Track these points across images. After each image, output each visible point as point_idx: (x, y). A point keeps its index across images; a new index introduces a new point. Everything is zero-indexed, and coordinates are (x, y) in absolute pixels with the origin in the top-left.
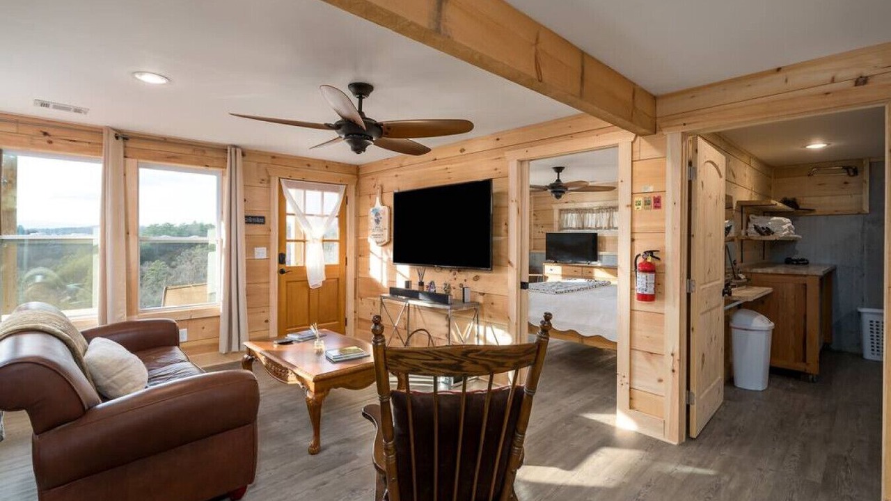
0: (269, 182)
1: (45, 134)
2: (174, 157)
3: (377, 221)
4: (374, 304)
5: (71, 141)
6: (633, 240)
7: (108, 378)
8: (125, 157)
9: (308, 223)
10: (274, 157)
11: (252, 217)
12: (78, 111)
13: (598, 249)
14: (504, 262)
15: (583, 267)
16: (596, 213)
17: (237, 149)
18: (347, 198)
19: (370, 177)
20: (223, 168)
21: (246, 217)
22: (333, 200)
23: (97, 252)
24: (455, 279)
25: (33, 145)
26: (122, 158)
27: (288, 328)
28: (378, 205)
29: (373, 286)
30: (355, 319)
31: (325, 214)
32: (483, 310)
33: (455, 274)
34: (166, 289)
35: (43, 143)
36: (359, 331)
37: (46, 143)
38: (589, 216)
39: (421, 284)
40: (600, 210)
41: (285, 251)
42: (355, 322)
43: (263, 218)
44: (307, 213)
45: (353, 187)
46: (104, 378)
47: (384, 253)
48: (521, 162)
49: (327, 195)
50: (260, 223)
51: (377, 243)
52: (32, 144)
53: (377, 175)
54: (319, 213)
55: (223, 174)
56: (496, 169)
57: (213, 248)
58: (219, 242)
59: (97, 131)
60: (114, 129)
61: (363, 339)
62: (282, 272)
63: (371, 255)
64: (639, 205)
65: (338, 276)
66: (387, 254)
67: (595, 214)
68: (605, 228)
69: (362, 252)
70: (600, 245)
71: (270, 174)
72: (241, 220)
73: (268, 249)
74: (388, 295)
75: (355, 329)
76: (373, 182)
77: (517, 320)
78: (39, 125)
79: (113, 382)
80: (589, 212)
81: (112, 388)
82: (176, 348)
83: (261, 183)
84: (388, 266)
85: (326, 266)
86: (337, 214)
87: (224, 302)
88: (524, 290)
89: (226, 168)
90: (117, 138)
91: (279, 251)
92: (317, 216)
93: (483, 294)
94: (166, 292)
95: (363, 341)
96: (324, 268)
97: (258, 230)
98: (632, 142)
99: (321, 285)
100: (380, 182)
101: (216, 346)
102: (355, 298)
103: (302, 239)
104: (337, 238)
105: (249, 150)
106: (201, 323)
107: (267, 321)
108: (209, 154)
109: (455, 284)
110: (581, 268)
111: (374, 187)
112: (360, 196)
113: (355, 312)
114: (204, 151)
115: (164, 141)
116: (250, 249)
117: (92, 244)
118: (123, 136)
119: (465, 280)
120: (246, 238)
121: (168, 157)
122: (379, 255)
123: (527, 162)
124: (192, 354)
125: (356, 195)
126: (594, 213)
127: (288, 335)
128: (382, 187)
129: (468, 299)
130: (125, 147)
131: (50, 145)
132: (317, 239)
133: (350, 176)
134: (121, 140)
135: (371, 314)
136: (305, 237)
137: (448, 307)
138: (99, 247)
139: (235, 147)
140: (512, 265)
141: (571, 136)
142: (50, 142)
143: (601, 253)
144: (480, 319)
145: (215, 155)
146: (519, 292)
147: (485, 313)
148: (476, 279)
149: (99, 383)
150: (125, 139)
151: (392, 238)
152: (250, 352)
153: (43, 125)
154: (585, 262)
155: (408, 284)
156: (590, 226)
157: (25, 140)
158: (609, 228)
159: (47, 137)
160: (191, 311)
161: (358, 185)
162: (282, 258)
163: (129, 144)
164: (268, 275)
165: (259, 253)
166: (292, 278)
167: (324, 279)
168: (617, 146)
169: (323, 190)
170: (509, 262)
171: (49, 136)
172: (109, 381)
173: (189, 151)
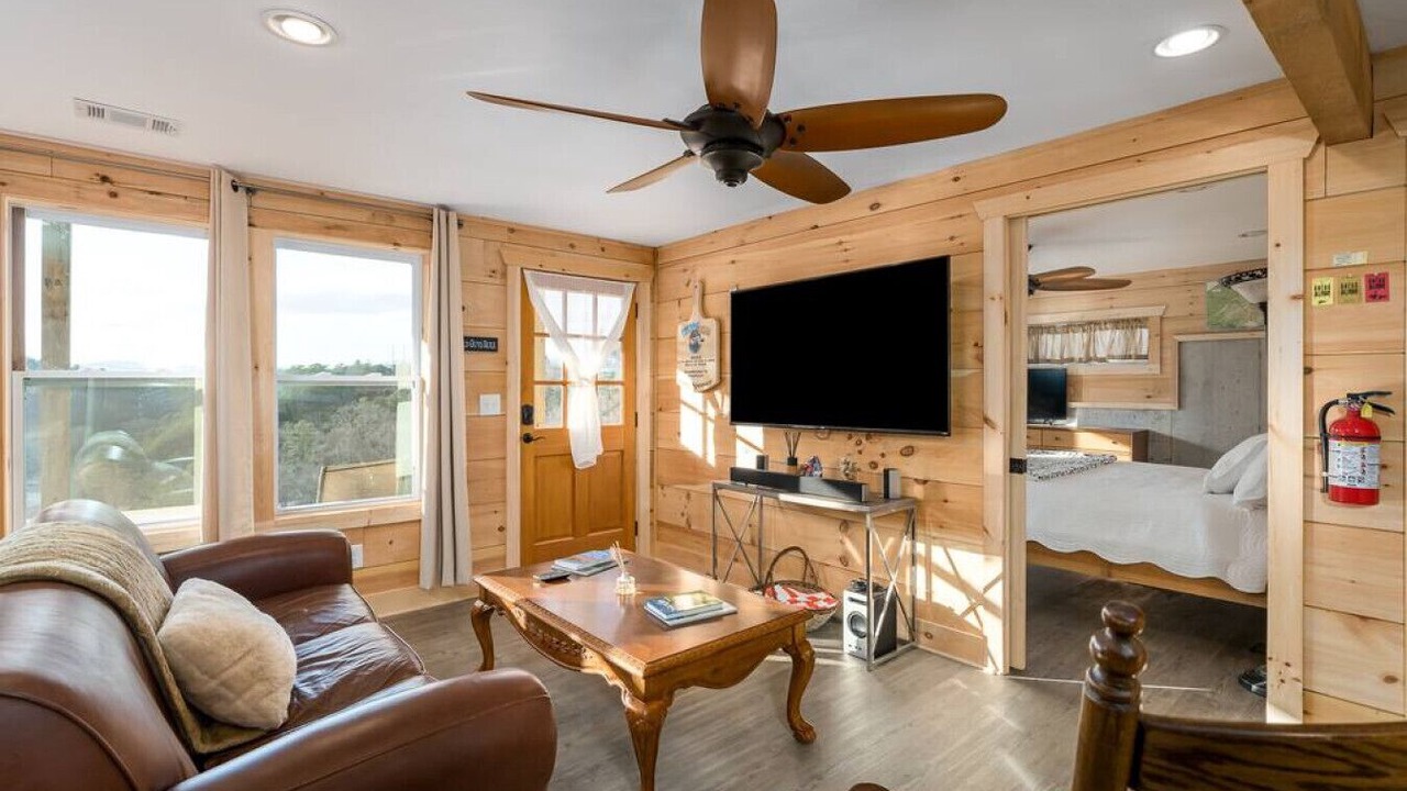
0: (504, 275)
1: (105, 179)
2: (337, 227)
3: (695, 347)
4: (688, 496)
5: (152, 193)
6: (1308, 371)
7: (213, 677)
8: (250, 225)
9: (571, 349)
10: (512, 231)
11: (476, 339)
12: (160, 125)
13: (1068, 397)
14: (973, 419)
15: (1042, 429)
16: (1062, 333)
17: (450, 214)
18: (637, 305)
19: (681, 267)
20: (424, 248)
21: (467, 339)
22: (613, 308)
23: (200, 403)
24: (860, 452)
25: (80, 198)
26: (247, 228)
27: (537, 541)
28: (695, 317)
29: (689, 466)
30: (652, 524)
31: (599, 334)
32: (923, 515)
33: (859, 443)
34: (325, 471)
35: (102, 196)
36: (658, 545)
37: (107, 197)
38: (1047, 339)
39: (793, 461)
40: (1069, 327)
41: (532, 401)
42: (652, 529)
43: (495, 340)
44: (569, 332)
45: (648, 286)
46: (206, 677)
47: (709, 404)
48: (1011, 220)
49: (603, 300)
50: (490, 350)
51: (696, 386)
52: (78, 197)
53: (691, 264)
54: (590, 332)
55: (425, 261)
56: (952, 238)
57: (406, 394)
58: (418, 384)
59: (199, 177)
60: (229, 172)
61: (670, 561)
62: (527, 439)
63: (683, 409)
64: (1327, 293)
65: (622, 447)
66: (715, 405)
67: (1058, 336)
68: (1080, 361)
69: (665, 402)
70: (1070, 391)
71: (506, 261)
72: (458, 344)
73: (504, 398)
74: (728, 482)
75: (652, 540)
76: (686, 276)
77: (1005, 536)
78: (91, 162)
79: (223, 684)
80: (1049, 332)
81: (220, 698)
82: (347, 586)
83: (491, 276)
84: (718, 430)
85: (603, 428)
86: (620, 336)
87: (428, 494)
88: (1016, 475)
89: (430, 248)
90: (235, 188)
91: (522, 401)
92: (587, 337)
93: (925, 482)
94: (324, 475)
95: (669, 564)
96: (599, 430)
97: (485, 362)
98: (1305, 160)
99: (595, 462)
100: (699, 274)
101: (414, 576)
102: (652, 487)
103: (561, 379)
104: (619, 376)
105: (470, 217)
106: (388, 534)
107: (501, 529)
108: (400, 222)
109: (862, 462)
110: (1039, 432)
111: (688, 285)
112: (658, 303)
113: (652, 511)
114: (391, 218)
115: (321, 197)
116: (473, 399)
117: (193, 389)
118: (244, 186)
119: (883, 455)
120: (466, 378)
121: (328, 228)
122: (700, 407)
123: (1024, 220)
124: (370, 591)
125: (652, 301)
126: (1056, 332)
127: (557, 562)
128: (703, 283)
129: (895, 489)
130: (250, 206)
131: (113, 200)
132: (586, 380)
133: (641, 266)
134: (241, 191)
135: (683, 514)
136: (565, 374)
137: (865, 508)
138: (204, 392)
139: (445, 208)
140: (993, 427)
141: (1138, 159)
142: (114, 195)
143: (1073, 405)
144: (918, 531)
145: (407, 223)
146: (1008, 479)
147: (928, 518)
148: (908, 452)
149: (193, 688)
150: (250, 191)
151: (728, 377)
152: (487, 596)
153: (101, 163)
154: (1043, 421)
155: (762, 461)
156: (1048, 357)
157: (65, 189)
158: (1089, 360)
159: (107, 185)
160: (371, 512)
161: (655, 282)
162: (527, 415)
163: (258, 201)
164: (504, 443)
165: (487, 405)
166: (544, 449)
167: (600, 451)
168: (1266, 172)
169: (595, 291)
170: (986, 420)
171: (112, 183)
172: (213, 684)
173: (363, 216)
